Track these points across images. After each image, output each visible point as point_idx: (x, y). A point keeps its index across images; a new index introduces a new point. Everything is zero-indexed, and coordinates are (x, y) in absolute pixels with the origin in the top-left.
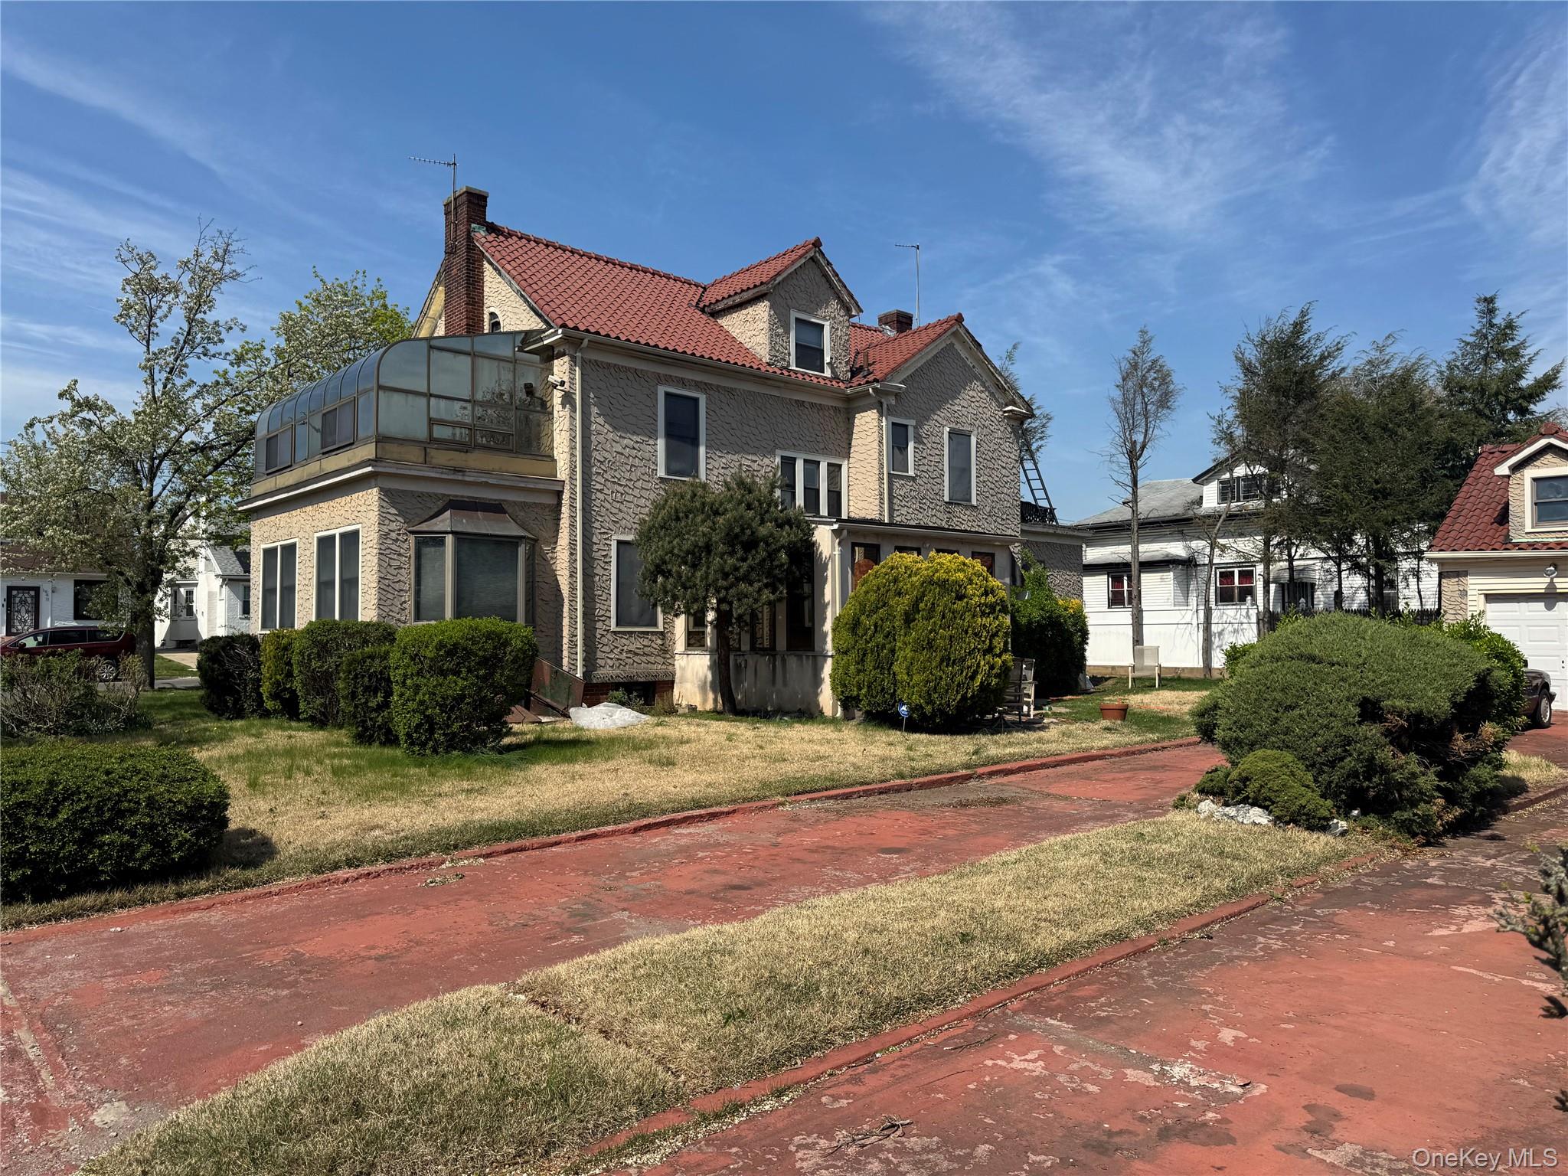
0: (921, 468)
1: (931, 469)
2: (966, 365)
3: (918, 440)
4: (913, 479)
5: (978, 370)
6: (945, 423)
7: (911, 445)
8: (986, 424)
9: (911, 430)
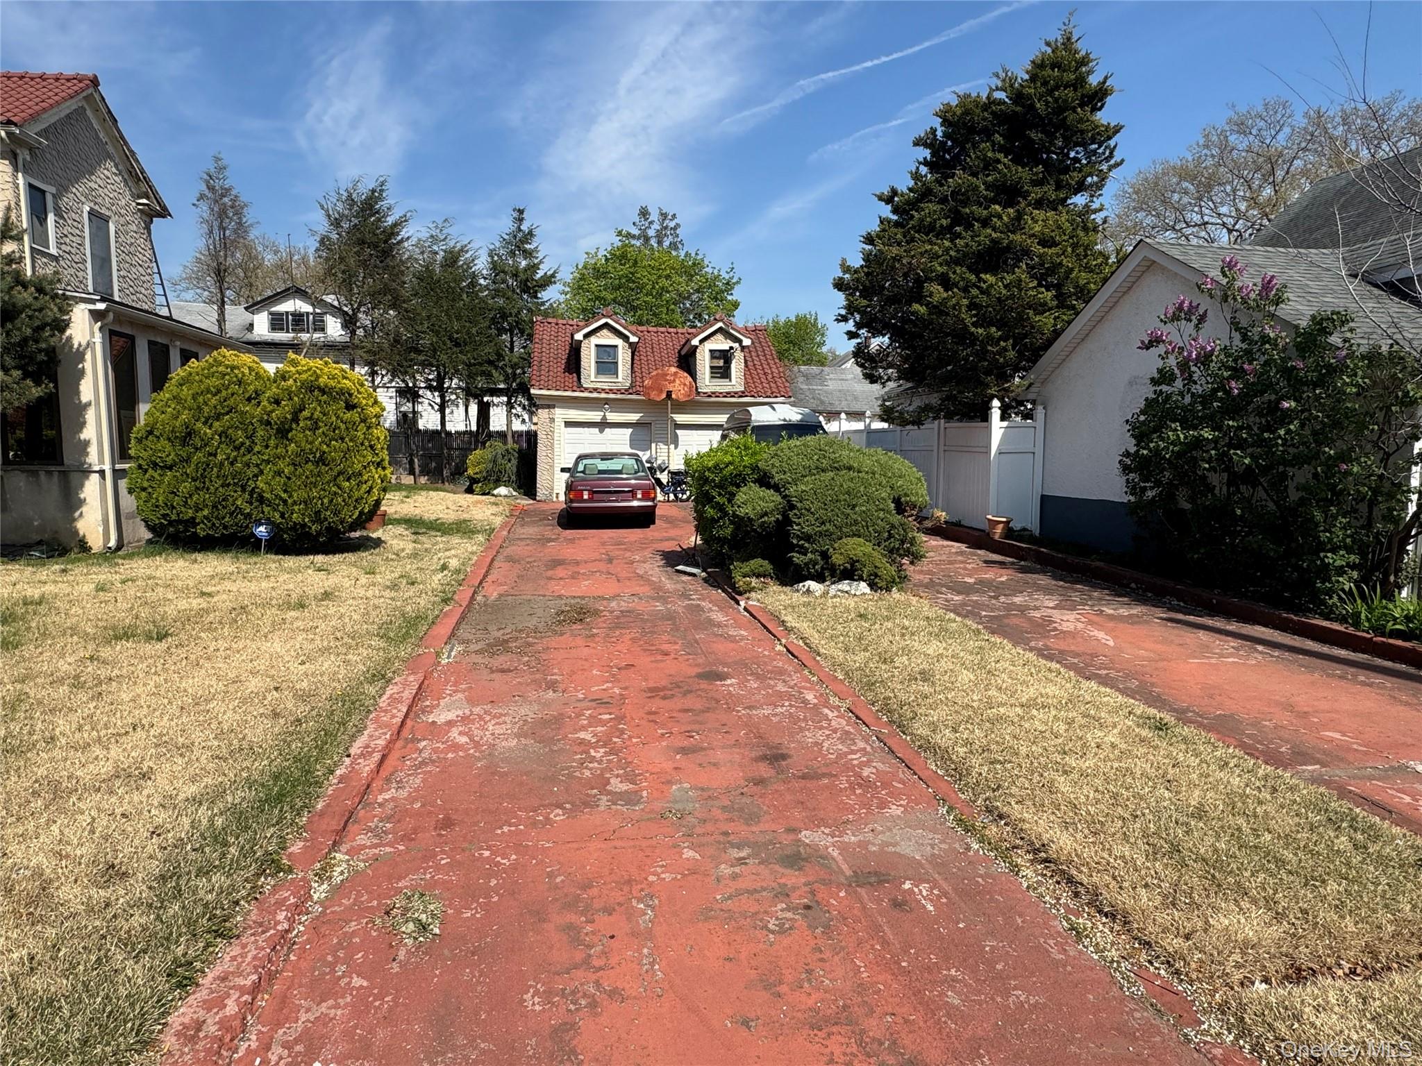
0: (64, 247)
1: (73, 251)
2: (98, 137)
3: (59, 214)
4: (55, 259)
5: (110, 148)
6: (83, 199)
7: (51, 218)
8: (123, 212)
9: (49, 199)
